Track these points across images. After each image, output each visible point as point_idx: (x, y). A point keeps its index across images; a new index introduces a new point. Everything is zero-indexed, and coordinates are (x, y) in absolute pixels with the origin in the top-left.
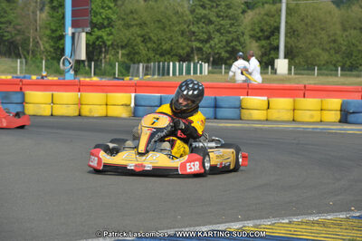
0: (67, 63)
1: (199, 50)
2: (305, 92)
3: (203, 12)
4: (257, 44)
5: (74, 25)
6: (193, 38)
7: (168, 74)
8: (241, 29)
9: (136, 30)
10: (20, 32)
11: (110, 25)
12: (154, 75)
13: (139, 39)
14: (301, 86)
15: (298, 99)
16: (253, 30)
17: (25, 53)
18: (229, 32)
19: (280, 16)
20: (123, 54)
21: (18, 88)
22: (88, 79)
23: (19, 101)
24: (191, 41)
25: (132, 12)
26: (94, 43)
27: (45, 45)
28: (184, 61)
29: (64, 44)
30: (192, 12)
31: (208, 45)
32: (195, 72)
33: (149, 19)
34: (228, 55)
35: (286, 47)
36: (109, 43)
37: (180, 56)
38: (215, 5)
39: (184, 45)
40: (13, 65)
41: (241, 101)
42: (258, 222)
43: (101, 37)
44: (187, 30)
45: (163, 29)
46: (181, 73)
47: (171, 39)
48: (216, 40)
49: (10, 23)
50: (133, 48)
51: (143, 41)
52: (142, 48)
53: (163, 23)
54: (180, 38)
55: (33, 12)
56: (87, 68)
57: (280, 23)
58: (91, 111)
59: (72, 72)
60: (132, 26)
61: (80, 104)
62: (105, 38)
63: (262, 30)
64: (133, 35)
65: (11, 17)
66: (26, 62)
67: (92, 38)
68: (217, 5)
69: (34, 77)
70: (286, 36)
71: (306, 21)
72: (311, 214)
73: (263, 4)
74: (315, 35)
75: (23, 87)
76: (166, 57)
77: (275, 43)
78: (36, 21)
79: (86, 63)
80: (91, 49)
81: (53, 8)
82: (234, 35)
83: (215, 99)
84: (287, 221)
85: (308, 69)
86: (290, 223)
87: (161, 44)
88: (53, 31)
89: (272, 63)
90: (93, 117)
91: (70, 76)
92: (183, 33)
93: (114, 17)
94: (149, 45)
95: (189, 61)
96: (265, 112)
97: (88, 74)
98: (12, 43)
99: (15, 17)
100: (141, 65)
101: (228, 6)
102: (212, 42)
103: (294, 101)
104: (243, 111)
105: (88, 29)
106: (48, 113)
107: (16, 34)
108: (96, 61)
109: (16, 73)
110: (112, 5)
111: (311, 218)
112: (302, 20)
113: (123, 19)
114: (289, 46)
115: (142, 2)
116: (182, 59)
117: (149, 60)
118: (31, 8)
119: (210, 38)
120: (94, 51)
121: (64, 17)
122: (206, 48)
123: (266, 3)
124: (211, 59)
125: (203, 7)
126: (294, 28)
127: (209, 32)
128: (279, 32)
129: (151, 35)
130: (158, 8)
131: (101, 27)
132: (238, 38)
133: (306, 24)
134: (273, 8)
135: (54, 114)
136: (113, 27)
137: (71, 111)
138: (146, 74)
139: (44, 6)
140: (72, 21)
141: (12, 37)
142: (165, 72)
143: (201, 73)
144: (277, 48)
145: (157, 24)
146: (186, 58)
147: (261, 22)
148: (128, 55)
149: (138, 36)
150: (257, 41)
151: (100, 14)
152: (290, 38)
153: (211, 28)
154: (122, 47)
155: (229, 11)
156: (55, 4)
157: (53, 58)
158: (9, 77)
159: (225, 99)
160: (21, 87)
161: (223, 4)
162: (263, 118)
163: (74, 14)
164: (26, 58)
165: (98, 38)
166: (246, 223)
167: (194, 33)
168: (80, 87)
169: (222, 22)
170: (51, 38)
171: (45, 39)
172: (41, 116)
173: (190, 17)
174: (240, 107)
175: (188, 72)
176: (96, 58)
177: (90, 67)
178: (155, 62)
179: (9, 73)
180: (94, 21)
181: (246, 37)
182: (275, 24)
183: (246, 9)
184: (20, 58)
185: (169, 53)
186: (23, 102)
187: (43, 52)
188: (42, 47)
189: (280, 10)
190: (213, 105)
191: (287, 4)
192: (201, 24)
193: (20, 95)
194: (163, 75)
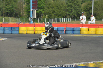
0: (31, 19)
1: (69, 14)
2: (99, 26)
3: (70, 4)
4: (85, 13)
5: (33, 8)
6: (67, 11)
7: (60, 21)
8: (81, 8)
9: (51, 9)
10: (18, 10)
11: (43, 8)
12: (56, 22)
13: (52, 12)
14: (98, 24)
15: (97, 28)
16: (84, 9)
17: (20, 16)
18: (77, 9)
19: (92, 4)
20: (47, 16)
21: (17, 26)
22: (37, 23)
23: (18, 30)
24: (66, 12)
25: (50, 4)
26: (39, 13)
27: (25, 14)
28: (64, 18)
29: (30, 14)
30: (67, 4)
31: (71, 13)
32: (68, 21)
33: (54, 6)
34: (77, 16)
35: (94, 13)
36: (43, 13)
37: (63, 16)
38: (73, 2)
39: (64, 13)
40: (17, 20)
41: (80, 29)
42: (84, 63)
43: (41, 11)
44: (65, 9)
45: (59, 9)
46: (64, 21)
47: (61, 12)
48: (74, 12)
49: (15, 8)
50: (50, 14)
51: (53, 12)
52: (53, 14)
53: (58, 7)
54: (63, 11)
55: (22, 5)
56: (37, 20)
57: (92, 6)
58: (38, 32)
59: (32, 21)
60: (50, 8)
61: (35, 30)
62: (42, 12)
63: (87, 9)
64: (50, 11)
65: (16, 6)
66: (20, 19)
67: (38, 12)
68: (74, 2)
69: (22, 23)
70: (94, 10)
71: (100, 6)
72: (100, 60)
73: (87, 1)
74: (102, 10)
75: (19, 26)
76: (60, 17)
77: (91, 12)
78: (23, 7)
79: (37, 19)
80: (38, 15)
81: (27, 4)
82: (79, 10)
83: (73, 28)
84: (93, 62)
85: (100, 19)
86: (93, 63)
87: (58, 13)
88: (27, 10)
89: (90, 18)
90: (38, 34)
91: (32, 22)
92: (64, 10)
93: (44, 6)
94: (55, 14)
95: (66, 18)
96: (87, 32)
97: (37, 22)
98: (16, 13)
99: (17, 6)
100: (52, 19)
101: (77, 2)
102: (72, 12)
103: (96, 28)
104: (81, 31)
105: (37, 9)
106: (26, 33)
107: (17, 11)
108: (40, 18)
109: (17, 22)
110: (44, 2)
111: (100, 62)
112: (99, 6)
113: (47, 6)
114: (95, 13)
115: (53, 1)
116: (64, 17)
117: (54, 18)
118: (21, 4)
119: (72, 11)
120: (39, 15)
121: (30, 6)
122: (71, 14)
123: (88, 1)
124: (72, 17)
125: (70, 2)
126: (96, 8)
127: (72, 10)
128: (92, 9)
129: (55, 10)
130: (57, 3)
131: (41, 9)
132: (80, 11)
133: (100, 7)
134: (90, 2)
135: (27, 33)
136: (44, 8)
137: (32, 32)
138: (54, 22)
139: (25, 3)
140: (32, 7)
141: (16, 12)
142: (59, 21)
143: (69, 21)
144: (91, 14)
145: (57, 8)
146: (65, 17)
147: (86, 6)
148: (48, 16)
149: (51, 11)
150: (85, 12)
151: (41, 5)
152: (95, 11)
153: (72, 8)
154: (47, 14)
155: (78, 3)
156: (28, 2)
157: (28, 18)
158: (15, 23)
159: (76, 28)
160: (18, 26)
161: (76, 1)
162: (87, 33)
163: (33, 5)
164: (20, 18)
165: (40, 12)
166: (81, 63)
167: (67, 10)
168: (35, 26)
169: (75, 7)
170: (27, 12)
171: (25, 12)
172: (24, 34)
173: (66, 5)
174: (80, 31)
175: (66, 21)
176: (39, 17)
177: (38, 20)
178: (56, 18)
179: (15, 22)
180: (39, 7)
181: (82, 11)
182: (91, 7)
183: (82, 3)
184: (18, 18)
185: (60, 16)
186: (19, 30)
187: (25, 16)
188: (24, 14)
189: (92, 3)
190: (72, 30)
191: (94, 1)
192: (69, 7)
193: (18, 28)
194: (59, 22)
